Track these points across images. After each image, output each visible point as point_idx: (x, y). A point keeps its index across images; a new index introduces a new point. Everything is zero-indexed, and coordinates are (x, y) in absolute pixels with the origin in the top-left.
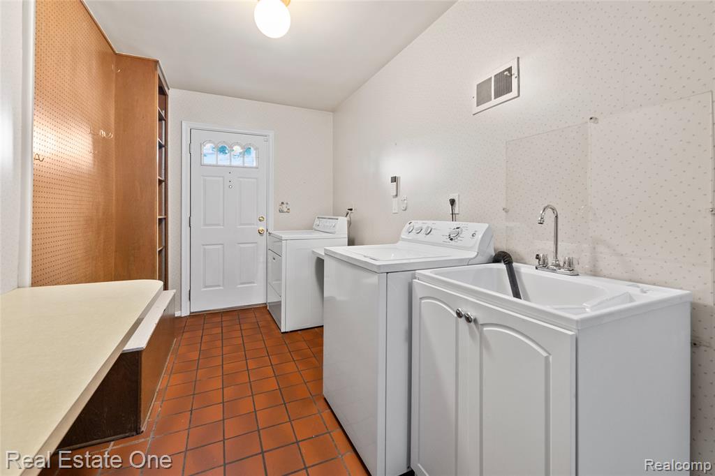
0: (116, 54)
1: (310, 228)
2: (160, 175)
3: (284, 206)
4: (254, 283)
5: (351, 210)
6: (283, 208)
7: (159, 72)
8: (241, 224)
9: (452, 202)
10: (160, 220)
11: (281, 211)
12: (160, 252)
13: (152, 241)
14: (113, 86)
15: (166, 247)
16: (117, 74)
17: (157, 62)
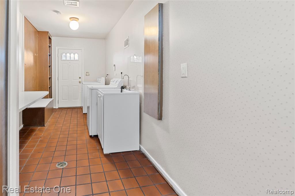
0: (38, 31)
1: (96, 81)
2: (49, 64)
3: (88, 73)
4: (77, 99)
5: (108, 75)
6: (87, 74)
7: (49, 34)
8: (74, 80)
9: (122, 73)
10: (50, 78)
11: (86, 75)
12: (50, 87)
13: (47, 84)
14: (37, 40)
15: (51, 86)
16: (38, 37)
17: (48, 32)
